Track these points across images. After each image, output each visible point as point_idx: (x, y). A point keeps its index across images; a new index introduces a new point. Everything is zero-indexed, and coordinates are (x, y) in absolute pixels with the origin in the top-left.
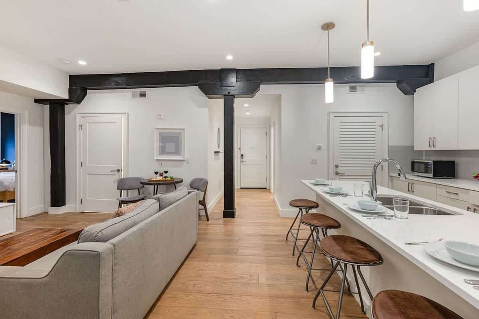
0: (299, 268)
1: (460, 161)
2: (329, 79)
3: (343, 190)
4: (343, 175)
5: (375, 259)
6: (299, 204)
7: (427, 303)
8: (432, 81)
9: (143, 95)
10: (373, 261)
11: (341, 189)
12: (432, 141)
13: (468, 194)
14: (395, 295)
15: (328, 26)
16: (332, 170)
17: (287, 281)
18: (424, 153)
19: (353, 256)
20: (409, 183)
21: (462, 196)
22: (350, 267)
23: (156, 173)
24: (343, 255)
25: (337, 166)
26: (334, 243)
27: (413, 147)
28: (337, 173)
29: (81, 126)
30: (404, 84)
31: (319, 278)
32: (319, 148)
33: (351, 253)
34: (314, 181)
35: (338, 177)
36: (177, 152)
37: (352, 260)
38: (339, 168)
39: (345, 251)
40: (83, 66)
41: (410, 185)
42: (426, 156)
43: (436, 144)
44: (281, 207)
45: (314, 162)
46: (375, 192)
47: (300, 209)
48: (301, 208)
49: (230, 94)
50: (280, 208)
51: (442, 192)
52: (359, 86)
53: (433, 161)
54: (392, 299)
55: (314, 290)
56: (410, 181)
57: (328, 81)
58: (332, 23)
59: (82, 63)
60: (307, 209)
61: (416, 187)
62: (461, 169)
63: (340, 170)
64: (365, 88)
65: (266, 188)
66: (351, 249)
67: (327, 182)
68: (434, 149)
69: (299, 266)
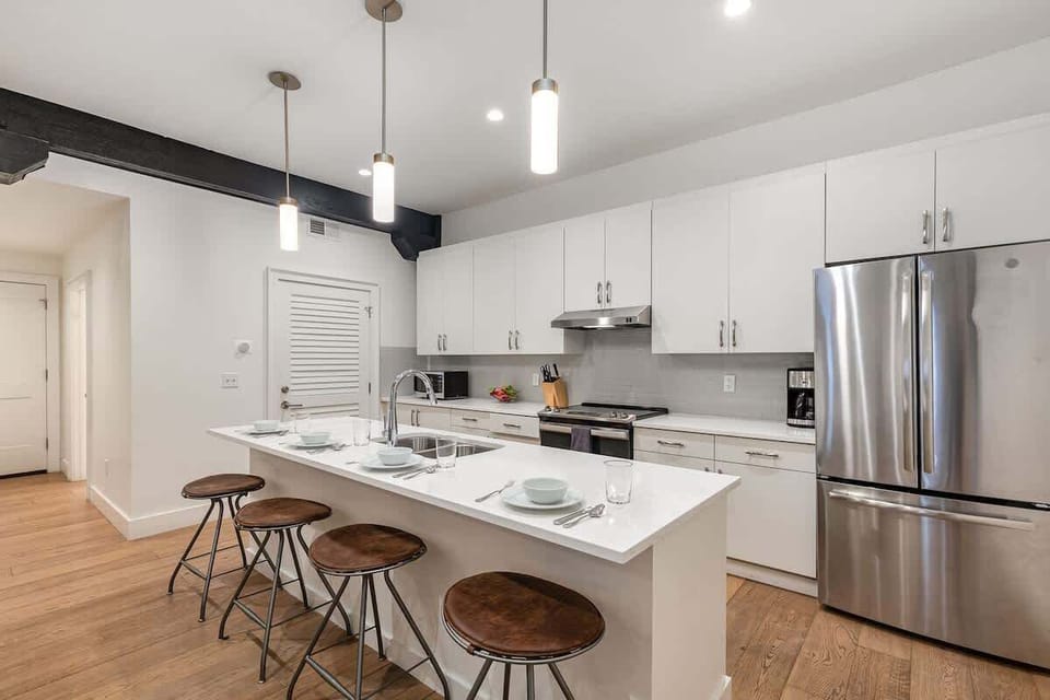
0: (226, 641)
1: (473, 370)
2: (288, 199)
3: (332, 438)
4: (300, 407)
5: (417, 546)
6: (211, 488)
7: (503, 578)
8: (438, 244)
10: (415, 550)
11: (327, 436)
12: (442, 341)
13: (489, 417)
14: (468, 585)
15: (284, 80)
16: (276, 398)
17: (204, 688)
18: (429, 359)
19: (381, 555)
20: (413, 412)
21: (482, 423)
22: (379, 577)
24: (367, 561)
25: (285, 390)
26: (337, 546)
27: (415, 349)
28: (285, 406)
30: (403, 240)
31: (281, 640)
32: (244, 349)
33: (376, 551)
34: (252, 428)
35: (288, 412)
37: (380, 563)
38: (289, 393)
39: (365, 552)
41: (415, 414)
42: (432, 364)
43: (448, 346)
44: (129, 514)
45: (230, 383)
46: (394, 431)
47: (213, 502)
48: (216, 498)
50: (125, 516)
51: (458, 419)
52: (329, 225)
53: (446, 373)
54: (465, 592)
55: (279, 669)
56: (415, 408)
57: (285, 203)
58: (294, 77)
60: (234, 498)
61: (423, 417)
62: (475, 384)
63: (290, 398)
64: (340, 230)
65: (44, 472)
66: (371, 545)
67: (281, 426)
68: (443, 353)
69: (227, 638)
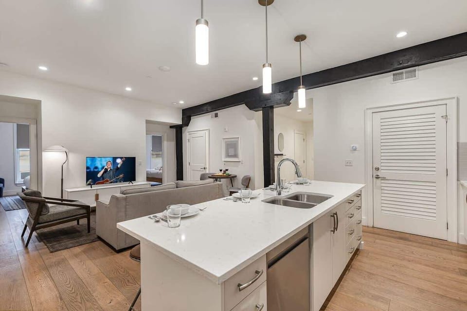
4: (384, 179)
9: (216, 116)
16: (371, 174)
23: (221, 170)
25: (377, 169)
28: (377, 177)
29: (189, 140)
32: (354, 149)
35: (379, 181)
36: (236, 156)
38: (381, 171)
40: (183, 104)
45: (349, 164)
49: (267, 106)
52: (408, 72)
59: (182, 102)
63: (381, 173)
64: (417, 72)
